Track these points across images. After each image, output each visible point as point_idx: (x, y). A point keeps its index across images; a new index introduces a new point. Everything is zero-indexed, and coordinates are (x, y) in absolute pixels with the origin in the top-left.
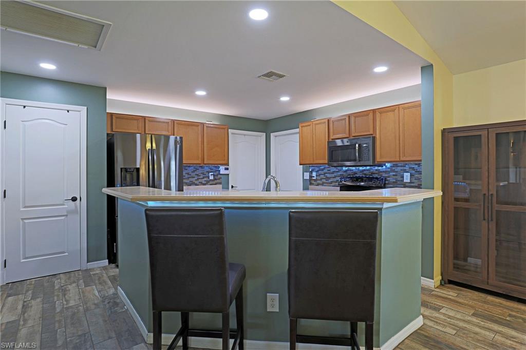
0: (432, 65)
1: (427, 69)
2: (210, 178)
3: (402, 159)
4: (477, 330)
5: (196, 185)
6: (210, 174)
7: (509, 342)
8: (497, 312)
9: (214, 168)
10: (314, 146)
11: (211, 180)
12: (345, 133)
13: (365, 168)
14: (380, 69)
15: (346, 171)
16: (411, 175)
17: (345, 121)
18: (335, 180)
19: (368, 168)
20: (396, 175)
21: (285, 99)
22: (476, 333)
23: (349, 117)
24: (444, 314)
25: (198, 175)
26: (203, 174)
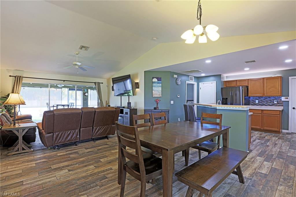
6: (275, 101)
9: (277, 98)
11: (275, 104)
25: (267, 101)
26: (270, 101)
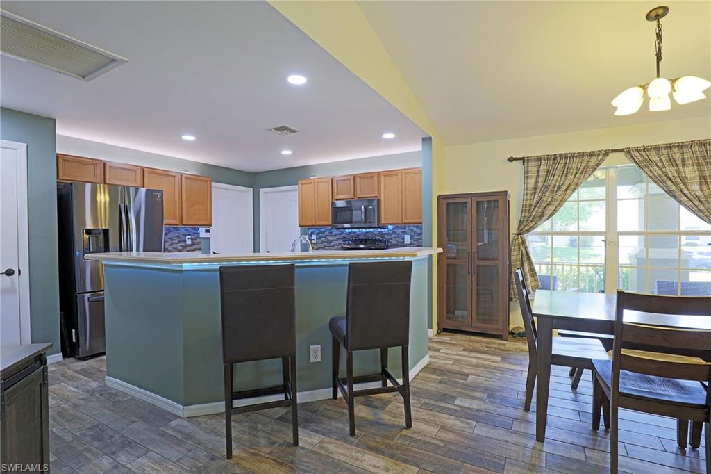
0: (431, 138)
1: (427, 140)
2: (187, 243)
3: (405, 221)
4: (467, 359)
5: (170, 251)
6: (187, 237)
7: (486, 363)
8: (478, 346)
9: (192, 230)
10: (317, 206)
11: (188, 246)
12: (350, 194)
13: (368, 230)
14: (389, 136)
15: (349, 233)
16: (411, 237)
17: (350, 183)
18: (338, 242)
19: (371, 230)
20: (398, 237)
21: (286, 152)
22: (466, 361)
23: (354, 177)
24: (443, 353)
25: (171, 239)
26: (178, 237)
